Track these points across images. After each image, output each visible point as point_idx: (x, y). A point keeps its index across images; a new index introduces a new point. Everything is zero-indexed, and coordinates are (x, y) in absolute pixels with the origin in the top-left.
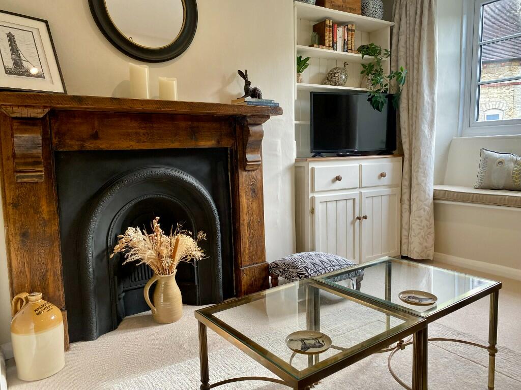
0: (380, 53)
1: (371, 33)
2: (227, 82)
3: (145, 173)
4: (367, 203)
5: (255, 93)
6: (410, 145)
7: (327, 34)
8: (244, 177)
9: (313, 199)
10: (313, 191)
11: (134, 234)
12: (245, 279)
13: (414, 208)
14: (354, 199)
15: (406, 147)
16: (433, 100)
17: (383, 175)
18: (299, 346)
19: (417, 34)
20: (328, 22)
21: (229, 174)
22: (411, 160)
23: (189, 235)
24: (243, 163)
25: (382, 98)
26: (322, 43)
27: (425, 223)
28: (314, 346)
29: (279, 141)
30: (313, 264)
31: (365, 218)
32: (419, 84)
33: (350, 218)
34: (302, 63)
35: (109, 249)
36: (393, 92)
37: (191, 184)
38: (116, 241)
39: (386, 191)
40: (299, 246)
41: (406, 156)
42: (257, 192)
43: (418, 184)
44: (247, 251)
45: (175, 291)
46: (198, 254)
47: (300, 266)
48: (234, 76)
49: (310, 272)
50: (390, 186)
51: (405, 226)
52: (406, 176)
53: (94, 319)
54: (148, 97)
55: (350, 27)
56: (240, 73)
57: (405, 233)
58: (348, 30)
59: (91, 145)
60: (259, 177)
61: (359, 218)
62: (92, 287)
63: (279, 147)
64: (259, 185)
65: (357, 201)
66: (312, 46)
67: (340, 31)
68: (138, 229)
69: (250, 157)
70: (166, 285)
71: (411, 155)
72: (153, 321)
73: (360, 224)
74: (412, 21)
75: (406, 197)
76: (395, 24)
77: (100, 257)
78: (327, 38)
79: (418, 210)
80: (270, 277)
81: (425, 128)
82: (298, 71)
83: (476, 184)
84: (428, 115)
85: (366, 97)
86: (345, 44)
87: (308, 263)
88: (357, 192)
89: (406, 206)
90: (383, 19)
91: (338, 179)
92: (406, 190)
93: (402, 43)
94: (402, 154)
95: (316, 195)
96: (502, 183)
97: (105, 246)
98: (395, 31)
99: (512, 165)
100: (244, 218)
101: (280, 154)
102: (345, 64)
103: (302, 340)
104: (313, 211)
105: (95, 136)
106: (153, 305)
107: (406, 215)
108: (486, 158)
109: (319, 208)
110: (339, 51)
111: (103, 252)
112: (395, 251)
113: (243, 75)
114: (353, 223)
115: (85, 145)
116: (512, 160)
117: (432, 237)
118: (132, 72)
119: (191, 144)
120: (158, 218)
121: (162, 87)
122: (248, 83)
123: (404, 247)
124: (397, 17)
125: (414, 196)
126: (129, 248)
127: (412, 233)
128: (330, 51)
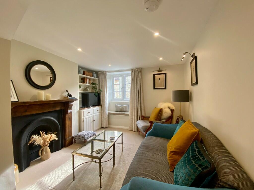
0: (96, 85)
1: (94, 80)
2: (63, 93)
3: (40, 119)
4: (95, 117)
5: (70, 96)
6: (103, 103)
7: (85, 80)
8: (67, 116)
9: (83, 118)
10: (83, 116)
11: (35, 137)
12: (67, 142)
13: (104, 117)
14: (92, 117)
15: (102, 104)
16: (107, 95)
17: (98, 110)
18: (97, 153)
19: (103, 82)
20: (85, 78)
21: (63, 115)
22: (103, 107)
23: (51, 133)
24: (67, 112)
25: (97, 94)
26: (84, 82)
27: (106, 120)
28: (100, 152)
29: (75, 106)
30: (86, 134)
31: (95, 120)
32: (104, 92)
33: (91, 121)
34: (80, 86)
35: (27, 143)
36: (99, 93)
37: (53, 120)
38: (30, 140)
39: (99, 114)
40: (80, 130)
41: (102, 106)
42: (70, 119)
43: (105, 112)
44: (68, 134)
45: (49, 150)
46: (56, 139)
47: (83, 135)
48: (64, 91)
49: (85, 136)
50: (99, 113)
51: (102, 121)
52: (102, 110)
53: (23, 165)
54: (43, 100)
55: (90, 79)
56: (66, 91)
57: (102, 122)
58: (90, 80)
59: (24, 114)
60: (71, 115)
61: (93, 121)
62: (22, 155)
63: (75, 107)
64: (71, 117)
65: (93, 117)
66: (82, 83)
67: (88, 80)
68: (36, 135)
69: (69, 111)
70: (46, 149)
71: (103, 106)
72: (41, 160)
73: (93, 122)
74: (102, 79)
75: (102, 114)
76: (99, 79)
77: (24, 146)
78: (85, 81)
79: (105, 117)
80: (73, 140)
81: (106, 100)
82: (79, 88)
83: (115, 111)
84: (106, 98)
85: (94, 94)
86: (89, 82)
87: (84, 134)
88: (93, 115)
89: (102, 116)
90: (97, 78)
91: (89, 113)
92: (102, 113)
93: (100, 83)
94: (101, 105)
95: (84, 117)
96: (119, 111)
97: (26, 142)
98: (99, 80)
99: (121, 107)
100: (67, 126)
101: (75, 108)
102: (89, 87)
103: (97, 152)
104: (83, 121)
105: (26, 111)
106: (42, 156)
107: (102, 118)
108: (117, 106)
109: (85, 120)
110: (88, 84)
111: (26, 144)
112: (100, 127)
113: (67, 91)
114: (92, 122)
115: (22, 114)
116: (120, 106)
117: (108, 122)
118: (38, 93)
119: (54, 110)
120: (44, 131)
121: (47, 96)
122: (68, 93)
123: (102, 125)
124: (99, 78)
125: (104, 114)
126: (35, 141)
127: (104, 122)
128: (86, 84)
